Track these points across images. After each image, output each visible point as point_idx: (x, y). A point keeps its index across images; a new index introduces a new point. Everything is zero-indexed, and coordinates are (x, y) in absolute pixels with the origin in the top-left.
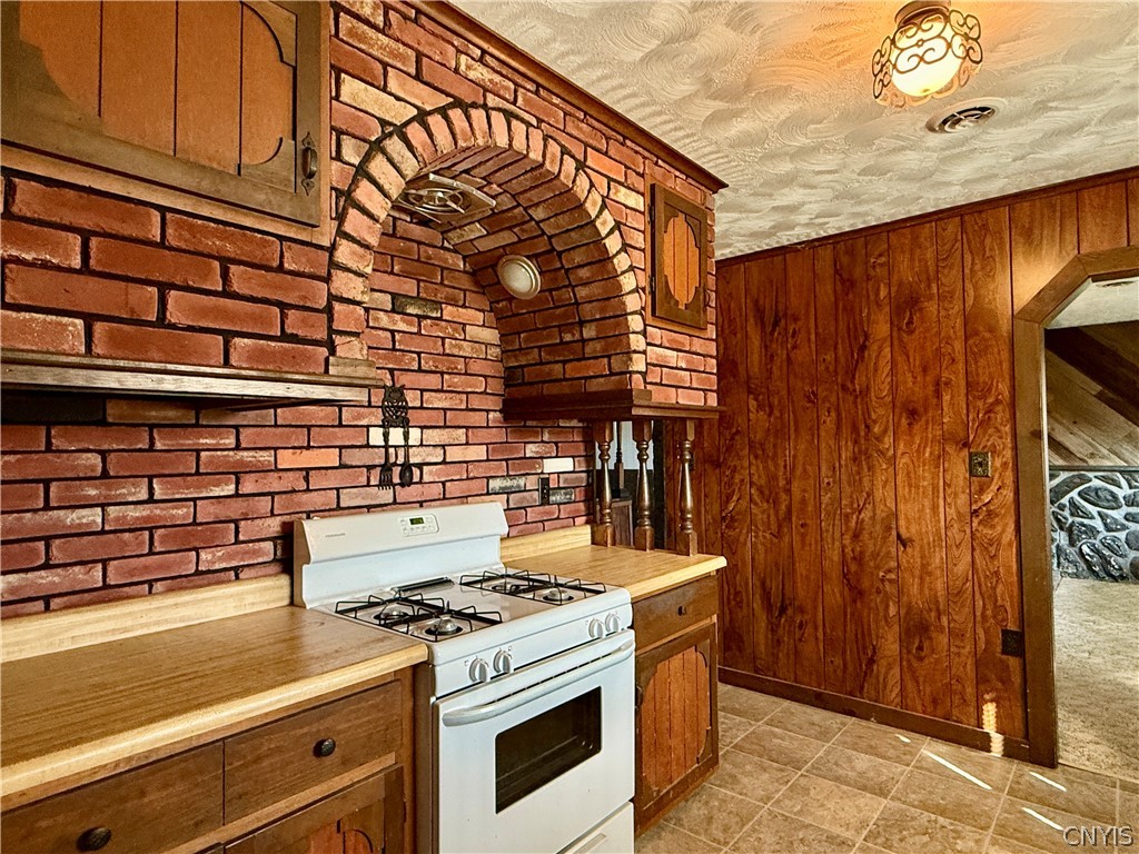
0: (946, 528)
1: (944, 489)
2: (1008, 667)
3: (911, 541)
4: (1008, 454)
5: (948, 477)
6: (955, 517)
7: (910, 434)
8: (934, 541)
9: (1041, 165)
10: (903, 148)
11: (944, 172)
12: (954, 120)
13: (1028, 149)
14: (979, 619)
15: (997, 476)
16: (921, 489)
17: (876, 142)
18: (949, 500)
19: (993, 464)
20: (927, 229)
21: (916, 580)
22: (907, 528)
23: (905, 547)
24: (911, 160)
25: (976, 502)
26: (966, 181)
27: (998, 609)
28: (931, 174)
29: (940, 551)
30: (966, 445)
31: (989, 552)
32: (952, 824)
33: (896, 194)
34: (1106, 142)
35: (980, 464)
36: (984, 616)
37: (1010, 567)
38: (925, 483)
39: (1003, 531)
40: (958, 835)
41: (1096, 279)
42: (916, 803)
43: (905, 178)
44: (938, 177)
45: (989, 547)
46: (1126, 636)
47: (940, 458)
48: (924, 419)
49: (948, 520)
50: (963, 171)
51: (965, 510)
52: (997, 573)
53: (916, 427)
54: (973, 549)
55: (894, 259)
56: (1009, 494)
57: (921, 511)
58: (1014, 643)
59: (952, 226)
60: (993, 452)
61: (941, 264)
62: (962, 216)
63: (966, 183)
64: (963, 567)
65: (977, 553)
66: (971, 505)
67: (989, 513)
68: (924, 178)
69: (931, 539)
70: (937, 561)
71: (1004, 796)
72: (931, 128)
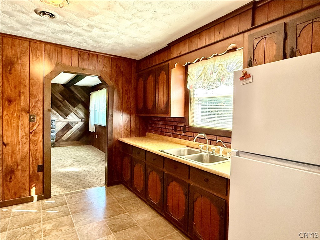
0: (21, 138)
1: (21, 126)
2: (39, 175)
3: (8, 144)
4: (41, 116)
5: (22, 122)
6: (24, 135)
7: (9, 108)
8: (17, 143)
9: (56, 37)
10: (23, 12)
11: (32, 26)
12: (44, 13)
13: (56, 32)
14: (31, 164)
15: (38, 122)
16: (12, 127)
17: (15, 5)
18: (22, 130)
19: (37, 118)
20: (17, 41)
21: (10, 156)
22: (7, 140)
23: (6, 146)
24: (23, 17)
25: (31, 129)
26: (36, 32)
27: (37, 160)
28: (27, 25)
29: (19, 146)
30: (29, 112)
31: (35, 144)
32: (30, 226)
33: (12, 25)
34: (72, 39)
35: (33, 118)
36: (32, 163)
37: (40, 147)
38: (14, 125)
39: (39, 137)
40: (33, 228)
41: (64, 72)
42: (17, 227)
43: (18, 22)
44: (28, 27)
45: (35, 143)
46: (54, 160)
47: (19, 117)
48: (14, 104)
49: (22, 136)
50: (37, 29)
51: (28, 132)
52: (37, 150)
53: (12, 106)
54: (30, 143)
55: (4, 47)
56: (41, 127)
57: (12, 134)
58: (41, 168)
59: (26, 44)
60: (37, 115)
61: (22, 54)
62: (30, 42)
63: (35, 33)
64: (26, 149)
65: (31, 145)
66: (30, 130)
67: (35, 132)
68: (24, 25)
69: (16, 143)
70: (18, 149)
71: (41, 211)
72: (36, 11)
